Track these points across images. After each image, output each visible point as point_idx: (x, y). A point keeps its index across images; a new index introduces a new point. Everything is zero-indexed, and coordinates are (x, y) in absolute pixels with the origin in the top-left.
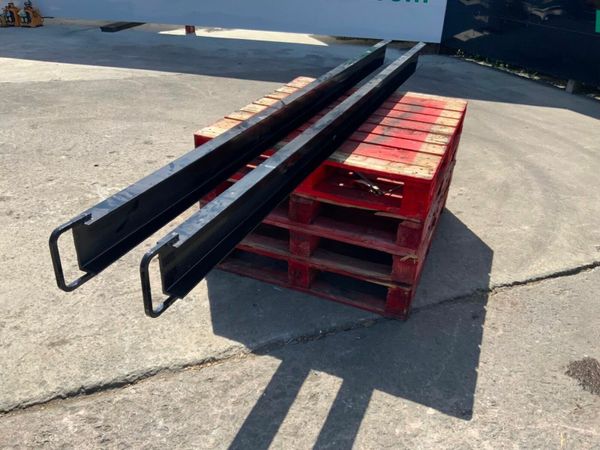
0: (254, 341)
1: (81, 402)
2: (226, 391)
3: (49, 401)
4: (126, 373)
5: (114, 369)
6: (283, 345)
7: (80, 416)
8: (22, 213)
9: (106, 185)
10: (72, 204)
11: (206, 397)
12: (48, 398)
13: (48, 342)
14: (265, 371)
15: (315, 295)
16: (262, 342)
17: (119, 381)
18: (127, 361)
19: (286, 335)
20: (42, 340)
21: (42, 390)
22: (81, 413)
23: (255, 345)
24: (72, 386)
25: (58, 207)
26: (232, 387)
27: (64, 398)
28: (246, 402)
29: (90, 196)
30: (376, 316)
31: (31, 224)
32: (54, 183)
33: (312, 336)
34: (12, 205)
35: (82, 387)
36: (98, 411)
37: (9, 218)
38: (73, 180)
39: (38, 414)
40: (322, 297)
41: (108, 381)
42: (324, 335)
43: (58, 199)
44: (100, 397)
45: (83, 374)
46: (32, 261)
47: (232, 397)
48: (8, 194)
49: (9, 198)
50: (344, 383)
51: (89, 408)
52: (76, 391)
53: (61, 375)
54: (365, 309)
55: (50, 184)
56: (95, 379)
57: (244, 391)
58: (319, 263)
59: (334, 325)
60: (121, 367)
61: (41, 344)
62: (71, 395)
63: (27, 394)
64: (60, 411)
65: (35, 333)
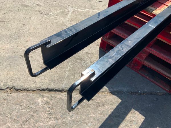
0: (112, 88)
1: (46, 94)
2: (97, 107)
3: (36, 90)
4: (64, 87)
5: (60, 84)
6: (123, 93)
7: (45, 100)
8: (43, 12)
9: (72, 7)
10: (60, 12)
11: (89, 107)
12: (36, 89)
13: (40, 66)
14: (114, 103)
15: (141, 74)
16: (115, 89)
17: (61, 89)
18: (65, 82)
19: (125, 89)
20: (39, 64)
21: (34, 85)
22: (45, 99)
23: (112, 90)
24: (44, 87)
25: (55, 12)
26: (100, 106)
27: (41, 91)
28: (104, 115)
29: (66, 10)
30: (164, 91)
31: (45, 17)
32: (56, 3)
33: (136, 93)
34: (41, 8)
35: (48, 88)
36: (51, 100)
37: (39, 13)
38: (62, 3)
39: (31, 94)
40: (143, 76)
41: (57, 88)
42: (141, 93)
43: (56, 9)
44: (53, 94)
45: (49, 83)
46: (42, 32)
47: (99, 111)
48: (41, 4)
49: (40, 5)
50: (145, 119)
51: (48, 97)
52: (45, 89)
53: (42, 81)
54: (161, 87)
55: (55, 3)
56: (52, 86)
57: (104, 109)
58: (147, 63)
59: (146, 90)
60: (62, 84)
61: (38, 66)
62: (43, 90)
63: (29, 85)
64: (38, 96)
65: (37, 61)
